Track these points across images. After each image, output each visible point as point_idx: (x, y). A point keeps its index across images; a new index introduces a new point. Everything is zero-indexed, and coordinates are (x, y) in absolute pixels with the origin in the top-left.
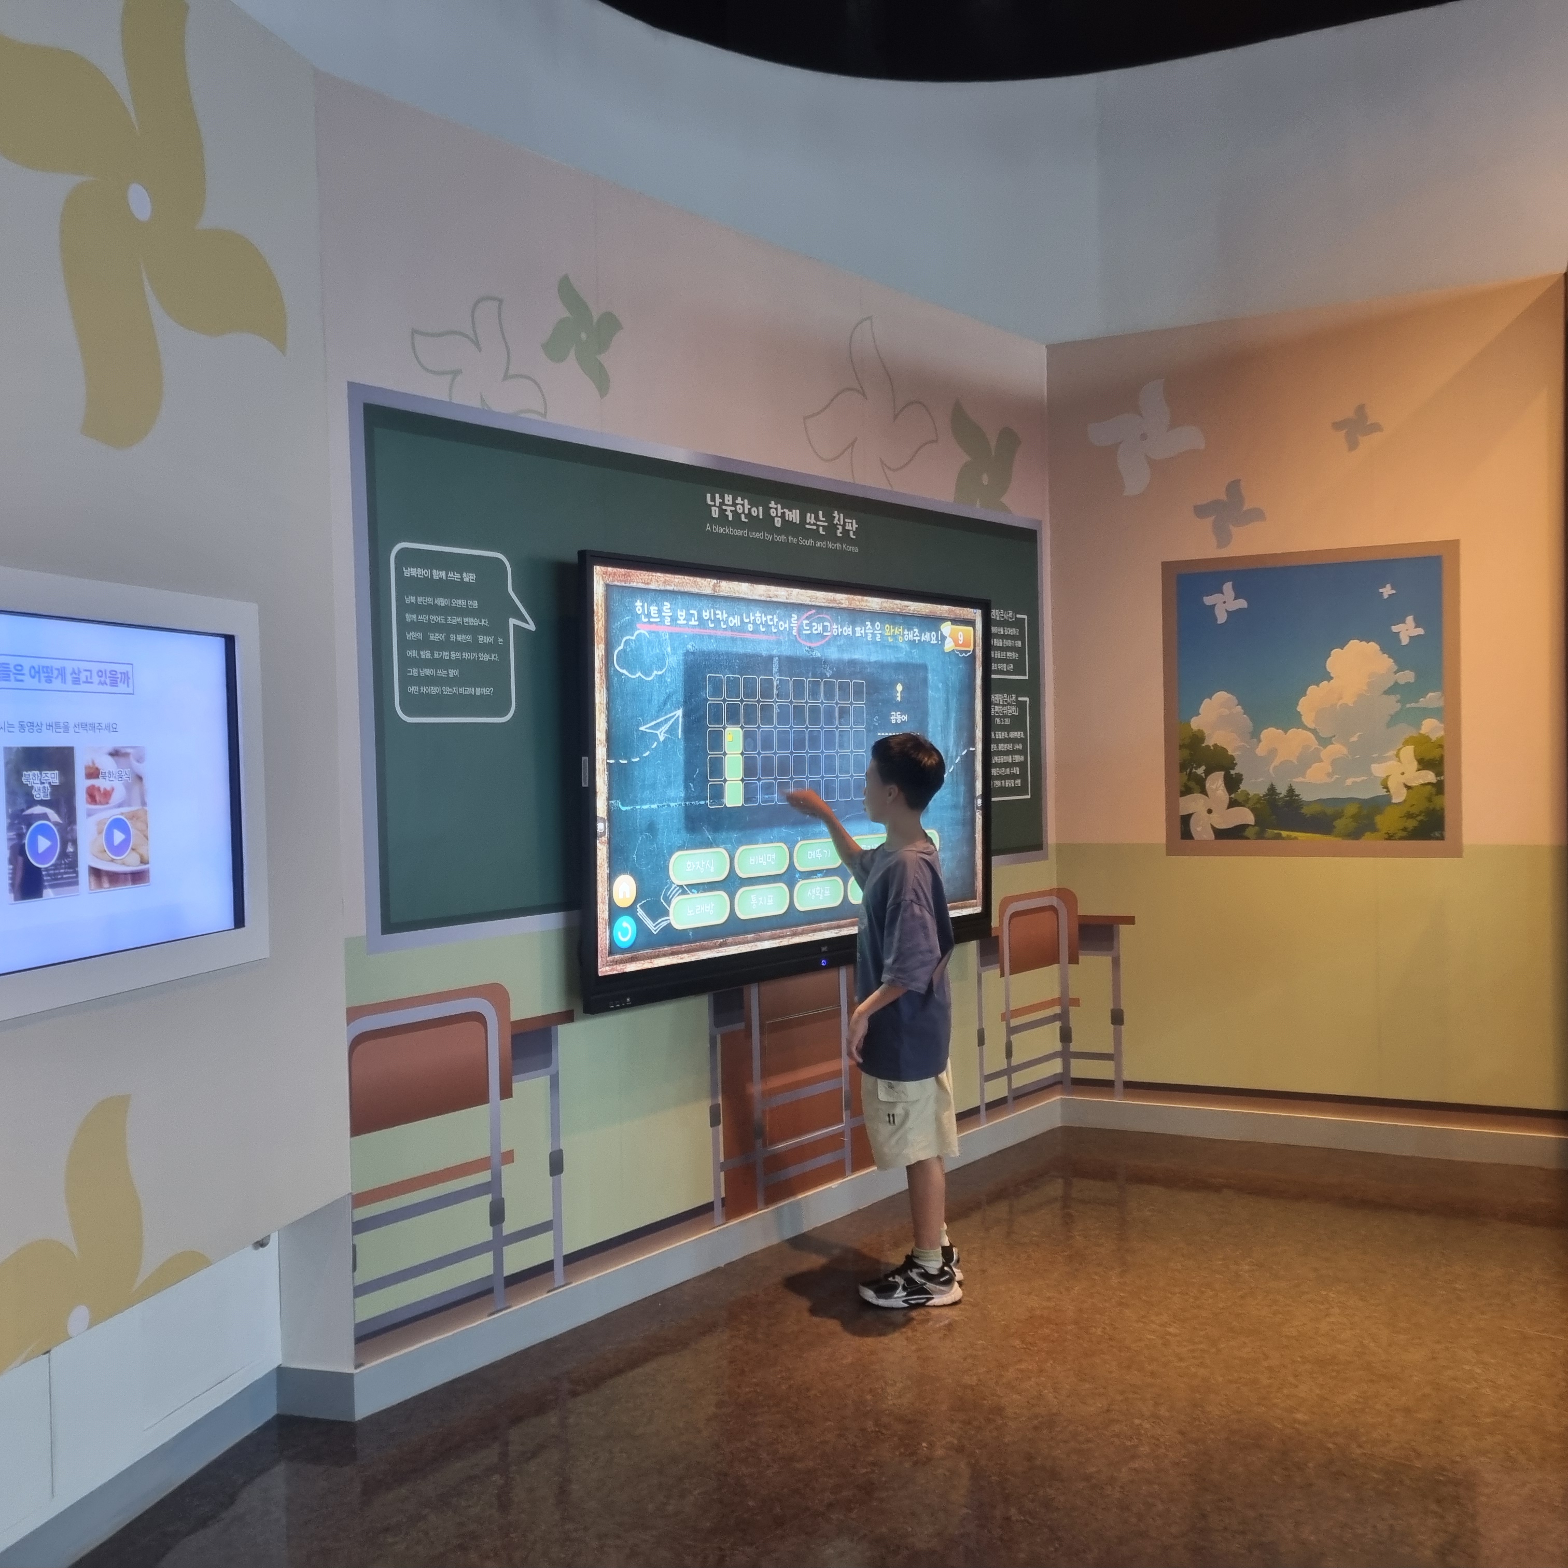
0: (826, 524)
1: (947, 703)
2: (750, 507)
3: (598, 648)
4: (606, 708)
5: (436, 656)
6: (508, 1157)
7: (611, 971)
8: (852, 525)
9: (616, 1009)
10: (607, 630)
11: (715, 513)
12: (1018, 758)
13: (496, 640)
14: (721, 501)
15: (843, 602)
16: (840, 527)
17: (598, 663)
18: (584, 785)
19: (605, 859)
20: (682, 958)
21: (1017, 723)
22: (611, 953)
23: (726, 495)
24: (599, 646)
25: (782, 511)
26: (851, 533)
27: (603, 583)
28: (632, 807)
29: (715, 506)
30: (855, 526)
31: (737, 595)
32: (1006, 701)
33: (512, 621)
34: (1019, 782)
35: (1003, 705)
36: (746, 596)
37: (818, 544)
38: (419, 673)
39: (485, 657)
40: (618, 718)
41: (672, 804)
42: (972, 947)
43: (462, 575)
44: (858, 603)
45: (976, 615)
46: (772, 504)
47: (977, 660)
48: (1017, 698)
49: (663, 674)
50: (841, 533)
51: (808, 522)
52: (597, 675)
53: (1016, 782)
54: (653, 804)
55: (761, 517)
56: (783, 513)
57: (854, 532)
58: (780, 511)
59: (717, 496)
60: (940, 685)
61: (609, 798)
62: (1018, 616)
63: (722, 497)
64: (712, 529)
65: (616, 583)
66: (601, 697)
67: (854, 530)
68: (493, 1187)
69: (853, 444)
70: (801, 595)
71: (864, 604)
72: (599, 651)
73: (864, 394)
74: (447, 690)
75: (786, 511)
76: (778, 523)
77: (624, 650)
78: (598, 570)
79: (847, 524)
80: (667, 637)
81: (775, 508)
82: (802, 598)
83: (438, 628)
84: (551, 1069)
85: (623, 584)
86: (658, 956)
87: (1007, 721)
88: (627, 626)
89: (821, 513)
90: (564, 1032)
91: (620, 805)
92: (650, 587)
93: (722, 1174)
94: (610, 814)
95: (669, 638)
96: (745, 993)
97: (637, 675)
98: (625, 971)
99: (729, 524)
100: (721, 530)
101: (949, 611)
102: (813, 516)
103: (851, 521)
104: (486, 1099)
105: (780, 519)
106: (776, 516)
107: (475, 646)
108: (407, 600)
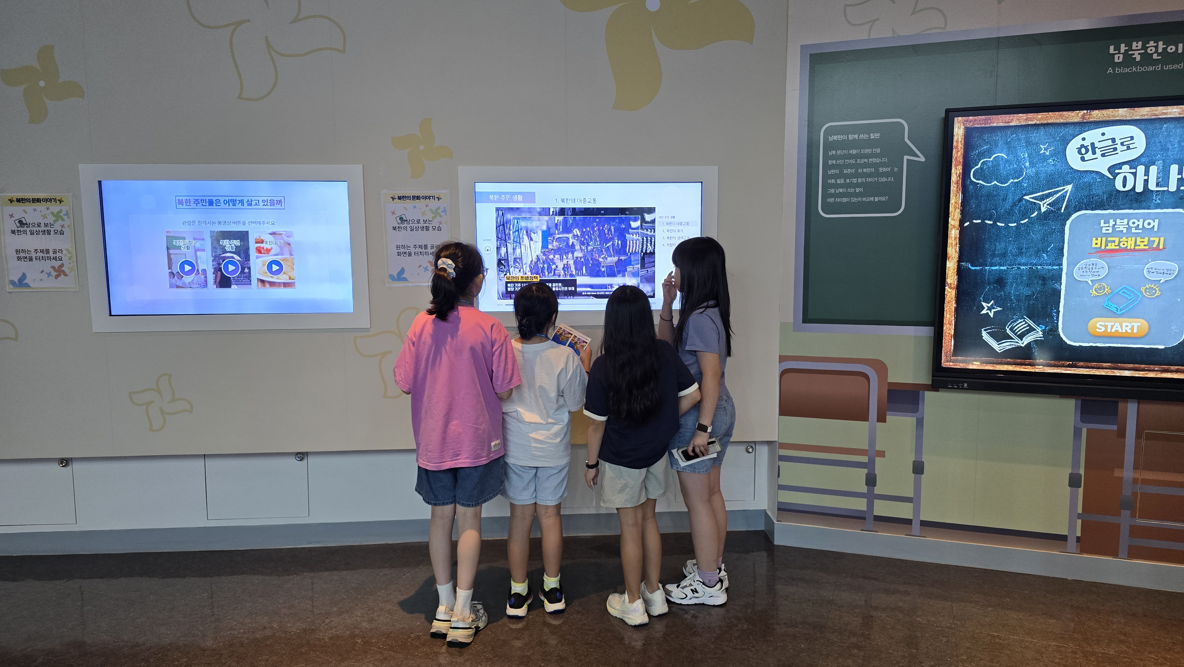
2: (1165, 46)
3: (956, 169)
4: (961, 206)
5: (848, 181)
6: (881, 454)
7: (954, 366)
10: (965, 156)
11: (1119, 58)
13: (892, 169)
14: (1127, 48)
17: (954, 179)
19: (954, 298)
20: (1025, 368)
22: (954, 355)
23: (1134, 44)
24: (957, 167)
27: (963, 127)
28: (981, 268)
29: (1119, 53)
31: (1111, 119)
33: (906, 158)
38: (836, 191)
39: (884, 180)
40: (972, 211)
41: (1022, 267)
43: (869, 135)
49: (1019, 181)
52: (952, 186)
54: (1003, 266)
55: (1180, 52)
59: (1123, 45)
61: (959, 261)
63: (1128, 46)
64: (1114, 70)
65: (976, 126)
66: (956, 199)
68: (870, 466)
74: (854, 200)
77: (981, 168)
78: (959, 120)
80: (1026, 156)
83: (849, 166)
84: (918, 415)
85: (983, 125)
86: (1000, 364)
88: (984, 152)
90: (929, 396)
91: (970, 266)
92: (1011, 124)
93: (1079, 522)
94: (960, 272)
95: (1029, 156)
96: (1121, 405)
97: (993, 184)
98: (967, 367)
99: (1137, 64)
100: (1127, 70)
104: (866, 419)
107: (877, 174)
108: (830, 154)
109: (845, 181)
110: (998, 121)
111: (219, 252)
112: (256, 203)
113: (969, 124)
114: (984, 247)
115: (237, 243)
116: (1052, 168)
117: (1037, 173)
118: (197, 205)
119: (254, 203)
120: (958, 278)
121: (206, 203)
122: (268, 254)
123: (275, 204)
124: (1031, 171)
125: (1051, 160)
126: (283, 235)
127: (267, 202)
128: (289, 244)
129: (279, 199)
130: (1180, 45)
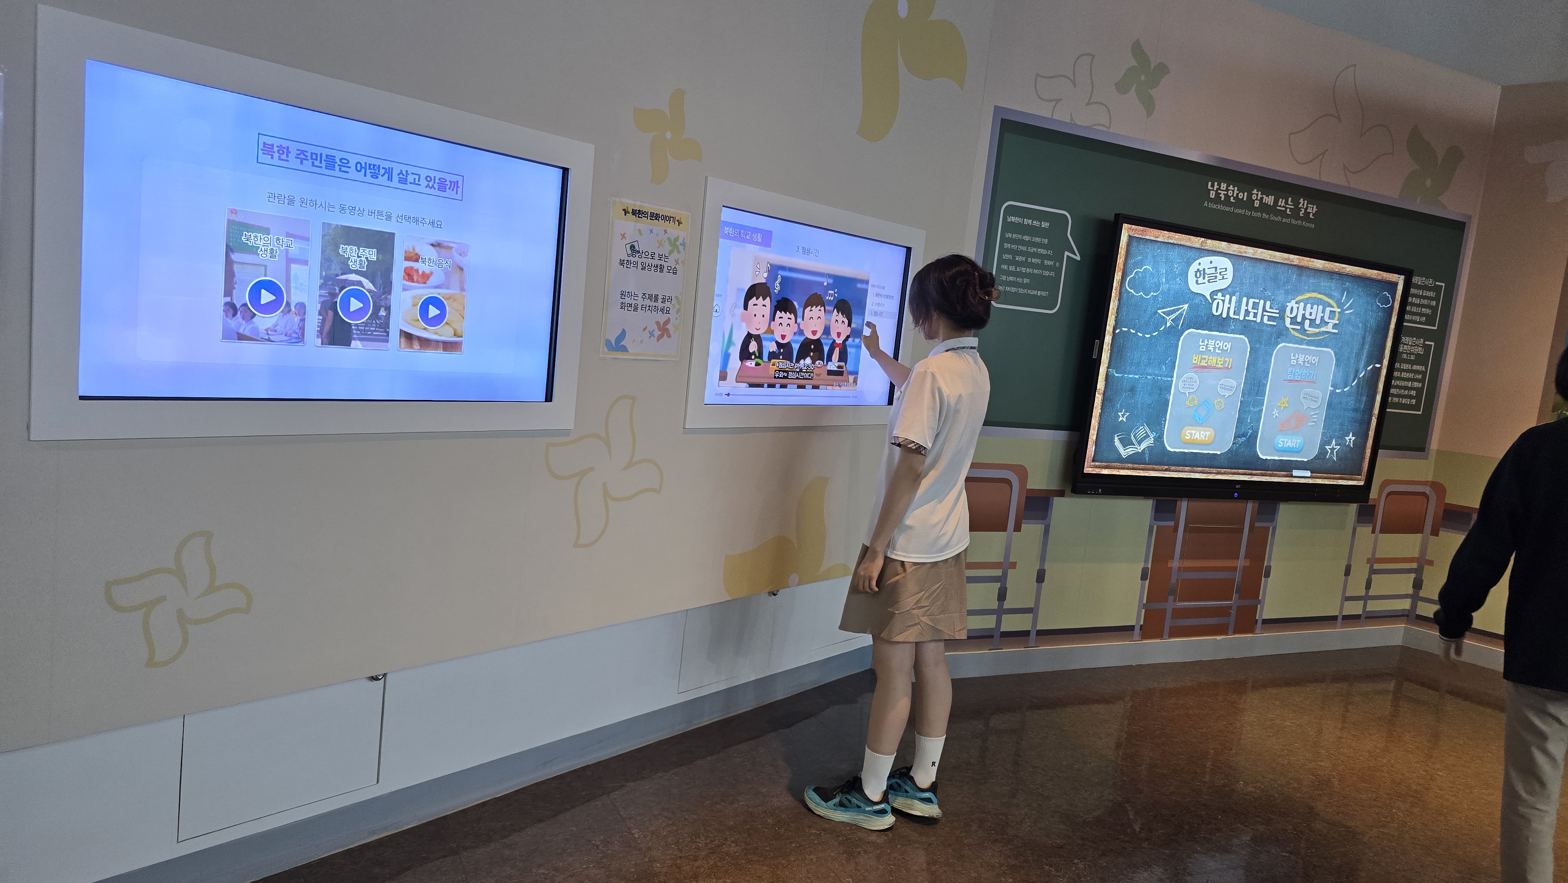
0: (1293, 207)
1: (1364, 338)
2: (1238, 192)
3: (1117, 275)
4: (1117, 310)
5: (1018, 270)
6: (1013, 565)
7: (1092, 471)
8: (1313, 209)
9: (1091, 494)
10: (1125, 264)
11: (1212, 195)
12: (1417, 385)
13: (1055, 264)
14: (1218, 187)
15: (1295, 260)
16: (1303, 210)
17: (1115, 284)
18: (1094, 357)
19: (1100, 403)
20: (1139, 473)
21: (1421, 359)
22: (1093, 461)
23: (1222, 184)
24: (1118, 273)
25: (1261, 196)
26: (1311, 214)
27: (1127, 235)
28: (1122, 375)
29: (1213, 190)
30: (1315, 209)
31: (1218, 250)
32: (1414, 343)
33: (1067, 253)
34: (1414, 401)
35: (1412, 346)
36: (1224, 251)
37: (1284, 220)
38: (1006, 279)
39: (1047, 273)
40: (1123, 319)
41: (1149, 377)
42: (1353, 508)
43: (1041, 223)
44: (1306, 262)
45: (1400, 280)
46: (1255, 191)
47: (1394, 310)
48: (1424, 342)
49: (1157, 295)
50: (1302, 214)
51: (1279, 205)
52: (1114, 291)
53: (1412, 401)
54: (1136, 375)
55: (1245, 199)
56: (1262, 198)
57: (1313, 214)
59: (1216, 183)
60: (1360, 325)
61: (1108, 368)
62: (1437, 283)
63: (1219, 185)
64: (1208, 205)
65: (1136, 235)
66: (1114, 305)
67: (1314, 212)
68: (1002, 579)
69: (1324, 153)
70: (1264, 253)
71: (1311, 263)
72: (1118, 276)
73: (1339, 119)
74: (1021, 291)
75: (1264, 196)
76: (1257, 204)
77: (1134, 278)
78: (1125, 226)
79: (1309, 208)
80: (1164, 272)
81: (1256, 194)
82: (1264, 255)
83: (1021, 253)
84: (1046, 522)
85: (1140, 236)
86: (1124, 469)
87: (1413, 357)
88: (1138, 263)
89: (1290, 199)
90: (1057, 501)
91: (1115, 373)
92: (1158, 239)
93: (1143, 611)
94: (1107, 377)
95: (1166, 273)
96: (1178, 503)
97: (1140, 294)
98: (1101, 473)
99: (1221, 203)
100: (1215, 206)
101: (1378, 274)
102: (1284, 200)
103: (1312, 206)
104: (1005, 530)
105: (1258, 202)
106: (1256, 200)
107: (1042, 267)
108: (1007, 236)
109: (1016, 269)
110: (1152, 234)
111: (335, 268)
112: (415, 179)
113: (1131, 233)
114: (1126, 355)
115: (372, 254)
116: (1178, 286)
117: (1169, 290)
118: (302, 163)
119: (410, 178)
120: (1105, 384)
121: (321, 162)
122: (425, 283)
123: (448, 187)
124: (1164, 287)
125: (1178, 279)
126: (454, 251)
127: (434, 183)
128: (462, 269)
129: (454, 178)
130: (1246, 194)
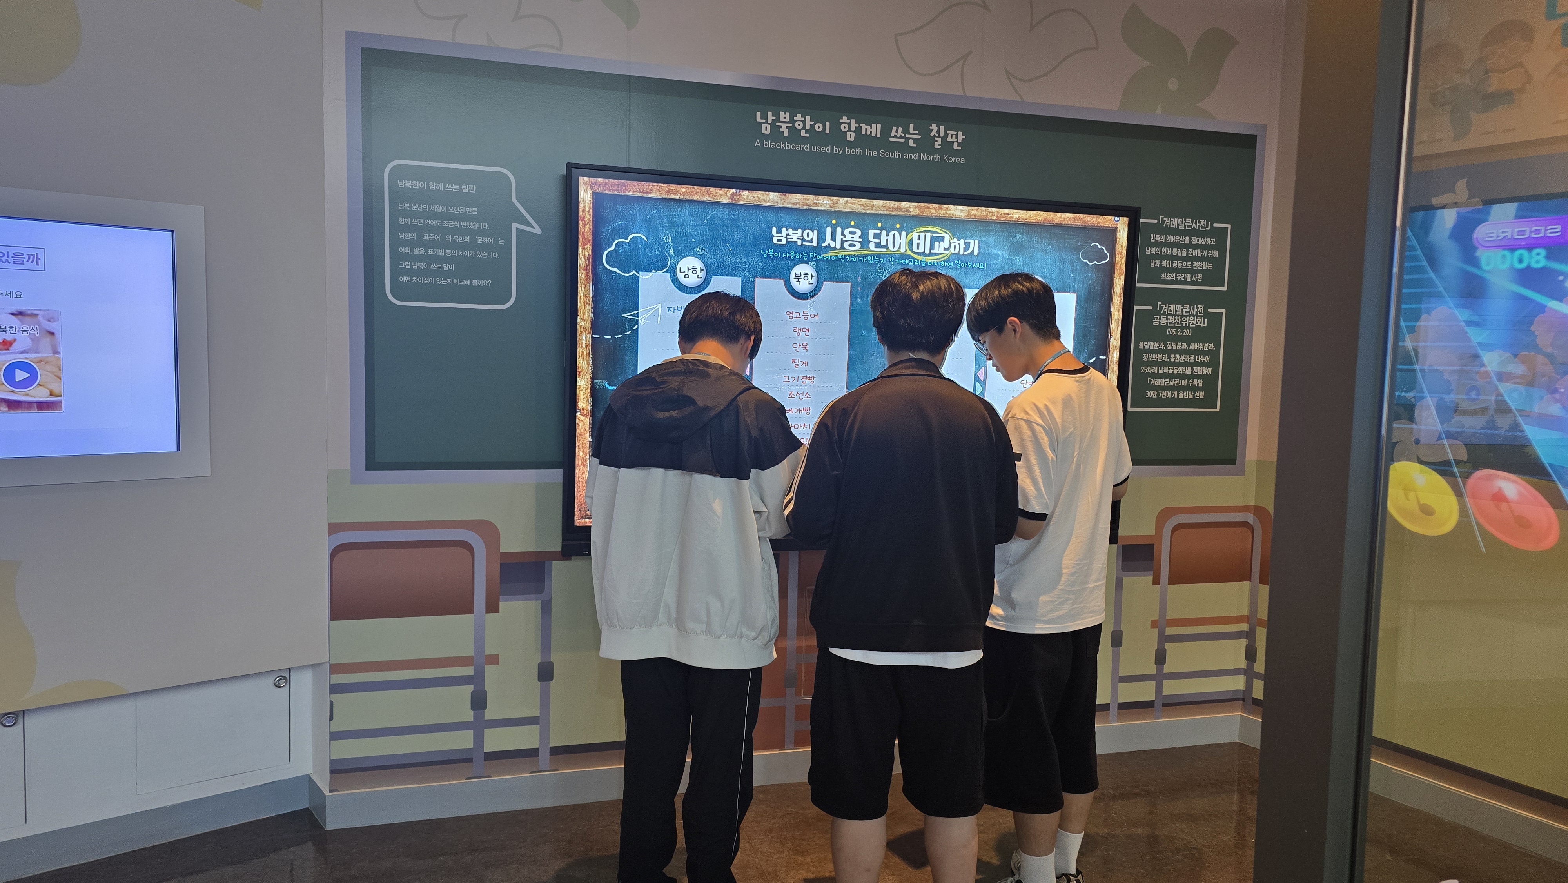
0: (920, 137)
2: (813, 123)
3: (584, 249)
5: (430, 252)
6: (494, 660)
8: (956, 138)
10: (595, 232)
11: (766, 129)
12: (1201, 370)
13: (496, 241)
14: (774, 118)
15: (911, 210)
16: (939, 140)
17: (581, 262)
19: (588, 429)
21: (1204, 334)
23: (782, 113)
24: (585, 247)
25: (858, 125)
26: (955, 145)
27: (591, 192)
29: (766, 123)
30: (961, 137)
32: (1186, 312)
33: (515, 226)
34: (1201, 395)
35: (1182, 316)
36: (776, 205)
37: (907, 156)
38: (411, 266)
39: (484, 255)
40: (606, 310)
43: (460, 187)
45: (1119, 224)
46: (845, 119)
47: (1117, 268)
48: (1205, 310)
50: (939, 145)
51: (893, 135)
52: (580, 272)
53: (1196, 394)
55: (827, 131)
56: (859, 129)
57: (960, 143)
58: (854, 125)
59: (770, 114)
61: (593, 378)
62: (1215, 225)
63: (776, 115)
64: (762, 144)
65: (607, 192)
66: (589, 291)
67: (960, 141)
68: (477, 681)
69: (965, 57)
70: (852, 203)
72: (584, 252)
73: (985, 7)
74: (441, 281)
75: (863, 125)
76: (851, 137)
78: (585, 180)
79: (950, 136)
80: (670, 240)
81: (847, 123)
83: (432, 230)
84: (543, 595)
85: (616, 193)
87: (1187, 333)
88: (619, 230)
89: (912, 126)
90: (558, 567)
91: (607, 385)
92: (650, 195)
94: (594, 392)
95: (672, 241)
97: (631, 274)
99: (785, 139)
100: (774, 145)
101: (1075, 218)
102: (900, 129)
103: (956, 133)
104: (470, 611)
105: (853, 134)
106: (848, 131)
107: (473, 246)
108: (401, 207)
109: (426, 252)
110: (635, 188)
113: (598, 189)
114: (623, 359)
120: (593, 402)
125: (698, 249)
130: (828, 124)
